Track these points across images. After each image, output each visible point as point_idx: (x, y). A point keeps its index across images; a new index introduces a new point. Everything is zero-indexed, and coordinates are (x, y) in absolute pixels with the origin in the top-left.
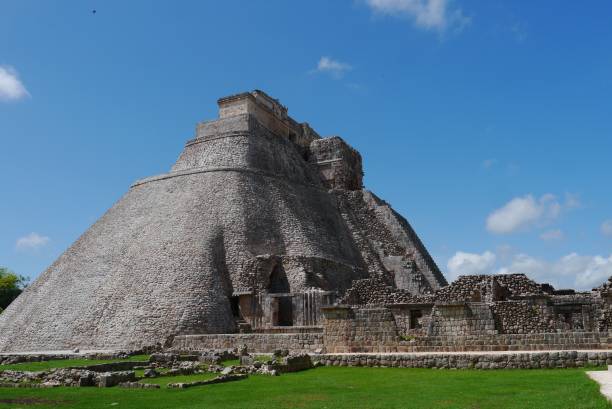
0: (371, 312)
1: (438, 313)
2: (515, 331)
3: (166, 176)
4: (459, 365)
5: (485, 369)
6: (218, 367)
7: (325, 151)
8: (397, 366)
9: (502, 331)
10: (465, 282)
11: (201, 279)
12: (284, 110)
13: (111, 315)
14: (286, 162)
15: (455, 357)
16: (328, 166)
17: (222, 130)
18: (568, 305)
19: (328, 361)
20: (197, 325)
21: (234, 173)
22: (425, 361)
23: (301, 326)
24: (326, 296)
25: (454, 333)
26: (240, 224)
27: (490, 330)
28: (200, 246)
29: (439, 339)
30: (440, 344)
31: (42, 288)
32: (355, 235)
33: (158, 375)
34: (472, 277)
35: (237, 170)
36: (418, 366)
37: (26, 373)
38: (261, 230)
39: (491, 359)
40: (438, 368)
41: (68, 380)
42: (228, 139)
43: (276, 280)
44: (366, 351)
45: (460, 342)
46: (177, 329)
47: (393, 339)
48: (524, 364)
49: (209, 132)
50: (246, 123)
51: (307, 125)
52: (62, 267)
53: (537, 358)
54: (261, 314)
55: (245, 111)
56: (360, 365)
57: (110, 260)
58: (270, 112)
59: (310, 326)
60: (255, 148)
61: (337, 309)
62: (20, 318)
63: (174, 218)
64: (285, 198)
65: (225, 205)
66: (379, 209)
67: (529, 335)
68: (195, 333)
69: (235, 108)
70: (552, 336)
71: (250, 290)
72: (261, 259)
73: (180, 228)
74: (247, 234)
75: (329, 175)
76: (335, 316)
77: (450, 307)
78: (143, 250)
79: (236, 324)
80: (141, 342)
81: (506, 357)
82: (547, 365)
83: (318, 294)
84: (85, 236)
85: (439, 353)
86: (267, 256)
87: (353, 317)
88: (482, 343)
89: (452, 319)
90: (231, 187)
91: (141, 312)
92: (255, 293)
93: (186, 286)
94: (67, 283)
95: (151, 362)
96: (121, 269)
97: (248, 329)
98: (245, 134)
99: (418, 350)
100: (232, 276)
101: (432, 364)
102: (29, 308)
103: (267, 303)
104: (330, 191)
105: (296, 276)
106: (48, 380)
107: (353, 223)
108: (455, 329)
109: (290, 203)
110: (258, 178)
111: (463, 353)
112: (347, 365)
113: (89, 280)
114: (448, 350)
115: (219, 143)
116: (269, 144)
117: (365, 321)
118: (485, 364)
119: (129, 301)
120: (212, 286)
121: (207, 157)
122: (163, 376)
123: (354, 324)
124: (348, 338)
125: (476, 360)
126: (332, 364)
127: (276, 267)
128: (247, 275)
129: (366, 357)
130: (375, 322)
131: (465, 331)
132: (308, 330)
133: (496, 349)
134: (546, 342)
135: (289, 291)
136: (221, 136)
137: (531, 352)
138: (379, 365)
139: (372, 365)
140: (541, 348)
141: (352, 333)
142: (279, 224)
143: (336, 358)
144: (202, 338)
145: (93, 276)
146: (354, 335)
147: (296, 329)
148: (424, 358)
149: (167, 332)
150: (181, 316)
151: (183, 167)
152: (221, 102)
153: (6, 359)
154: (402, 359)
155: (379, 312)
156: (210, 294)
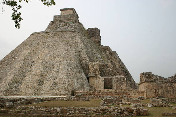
16: (94, 37)
23: (115, 89)
50: (75, 18)
69: (67, 13)
79: (90, 88)
98: (75, 21)
103: (101, 80)
150: (75, 83)
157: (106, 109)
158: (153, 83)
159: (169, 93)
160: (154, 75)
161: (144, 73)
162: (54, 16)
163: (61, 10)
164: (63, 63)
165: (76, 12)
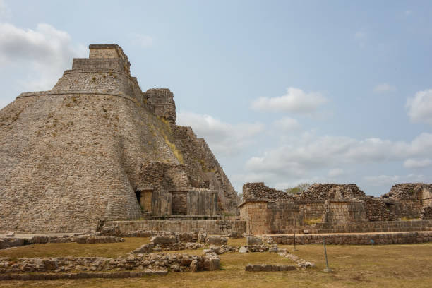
2: (376, 220)
7: (159, 97)
10: (322, 188)
11: (115, 176)
23: (193, 215)
25: (341, 220)
27: (364, 219)
29: (331, 225)
30: (332, 228)
39: (369, 238)
47: (301, 225)
54: (160, 205)
68: (120, 219)
69: (103, 54)
71: (152, 187)
74: (140, 144)
75: (162, 113)
76: (257, 207)
77: (338, 203)
79: (143, 213)
83: (207, 192)
89: (339, 211)
91: (67, 201)
92: (155, 190)
103: (165, 197)
108: (341, 217)
114: (338, 232)
123: (272, 213)
124: (268, 223)
128: (148, 175)
129: (286, 237)
130: (288, 212)
131: (348, 219)
146: (273, 221)
149: (97, 218)
155: (290, 205)
157: (137, 260)
158: (262, 205)
159: (292, 224)
160: (267, 188)
161: (248, 185)
162: (74, 60)
163: (92, 47)
164: (84, 161)
165: (123, 53)
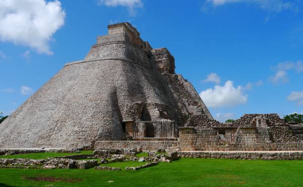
0: (205, 130)
1: (241, 132)
2: (279, 141)
3: (83, 61)
4: (252, 158)
5: (266, 160)
6: (135, 158)
7: (159, 55)
8: (219, 158)
9: (273, 141)
10: (247, 117)
11: (107, 113)
12: (138, 34)
13: (60, 130)
14: (142, 58)
15: (250, 154)
16: (161, 62)
17: (111, 40)
18: (298, 129)
19: (183, 155)
20: (107, 136)
21: (120, 61)
22: (235, 155)
23: (159, 138)
24: (172, 123)
25: (249, 142)
26: (125, 86)
27: (268, 141)
28: (105, 96)
29: (241, 145)
30: (241, 147)
31: (18, 116)
32: (175, 95)
33: (108, 162)
34: (251, 115)
35: (121, 60)
36: (231, 158)
37: (31, 160)
38: (135, 90)
39: (269, 155)
40: (242, 159)
41: (60, 165)
42: (115, 45)
43: (144, 114)
44: (203, 150)
45: (252, 146)
46: (97, 138)
47: (217, 144)
48: (286, 158)
49: (104, 41)
50: (124, 37)
51: (148, 43)
52: (29, 105)
53: (292, 155)
54: (137, 131)
55: (122, 32)
56: (200, 157)
57: (56, 102)
58: (132, 34)
59: (163, 138)
60: (129, 50)
61: (186, 129)
62: (7, 131)
63: (90, 82)
64: (144, 75)
65: (117, 76)
66: (185, 83)
67: (287, 143)
68: (106, 140)
69: (116, 30)
70: (299, 144)
71: (132, 119)
72: (137, 104)
73: (94, 87)
74: (128, 91)
75: (161, 66)
76: (186, 132)
77: (247, 129)
78: (74, 97)
79: (125, 136)
80: (77, 144)
81: (277, 154)
82: (298, 158)
83: (168, 121)
84: (40, 90)
85: (242, 152)
86: (140, 102)
87: (196, 133)
88: (263, 147)
89: (248, 135)
90: (119, 68)
91: (76, 129)
92: (134, 121)
93: (100, 115)
94: (33, 113)
95: (95, 155)
96: (63, 107)
97: (131, 139)
98: (124, 43)
99: (230, 150)
100: (122, 112)
101: (238, 157)
102: (12, 126)
103: (141, 126)
104: (163, 73)
105: (154, 113)
106: (47, 164)
107: (174, 89)
108: (249, 139)
109: (146, 77)
110: (131, 65)
111: (254, 152)
112: (193, 157)
113: (45, 112)
114: (245, 150)
115: (110, 46)
116: (134, 49)
117: (202, 135)
118: (266, 157)
119: (69, 123)
120: (113, 117)
121: (104, 53)
122: (110, 162)
123: (196, 136)
124: (193, 144)
125: (261, 155)
126: (185, 157)
127: (144, 108)
128: (130, 112)
129: (204, 153)
130: (207, 136)
131: (254, 141)
132: (162, 140)
133: (271, 150)
134: (296, 147)
135: (151, 120)
136: (111, 43)
137: (289, 152)
138: (210, 157)
139: (206, 157)
140: (294, 150)
141: (195, 141)
142: (142, 87)
143: (187, 154)
144: (111, 143)
145: (47, 110)
146: (196, 142)
147: (157, 139)
148: (234, 154)
149: (91, 139)
150: (98, 131)
151: (91, 57)
152: (110, 27)
153: (7, 152)
154: (222, 154)
155: (209, 130)
156: (112, 120)
159: (210, 144)
